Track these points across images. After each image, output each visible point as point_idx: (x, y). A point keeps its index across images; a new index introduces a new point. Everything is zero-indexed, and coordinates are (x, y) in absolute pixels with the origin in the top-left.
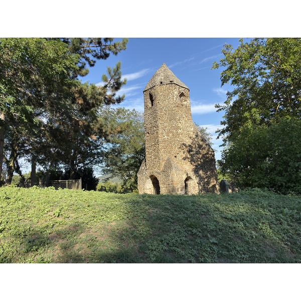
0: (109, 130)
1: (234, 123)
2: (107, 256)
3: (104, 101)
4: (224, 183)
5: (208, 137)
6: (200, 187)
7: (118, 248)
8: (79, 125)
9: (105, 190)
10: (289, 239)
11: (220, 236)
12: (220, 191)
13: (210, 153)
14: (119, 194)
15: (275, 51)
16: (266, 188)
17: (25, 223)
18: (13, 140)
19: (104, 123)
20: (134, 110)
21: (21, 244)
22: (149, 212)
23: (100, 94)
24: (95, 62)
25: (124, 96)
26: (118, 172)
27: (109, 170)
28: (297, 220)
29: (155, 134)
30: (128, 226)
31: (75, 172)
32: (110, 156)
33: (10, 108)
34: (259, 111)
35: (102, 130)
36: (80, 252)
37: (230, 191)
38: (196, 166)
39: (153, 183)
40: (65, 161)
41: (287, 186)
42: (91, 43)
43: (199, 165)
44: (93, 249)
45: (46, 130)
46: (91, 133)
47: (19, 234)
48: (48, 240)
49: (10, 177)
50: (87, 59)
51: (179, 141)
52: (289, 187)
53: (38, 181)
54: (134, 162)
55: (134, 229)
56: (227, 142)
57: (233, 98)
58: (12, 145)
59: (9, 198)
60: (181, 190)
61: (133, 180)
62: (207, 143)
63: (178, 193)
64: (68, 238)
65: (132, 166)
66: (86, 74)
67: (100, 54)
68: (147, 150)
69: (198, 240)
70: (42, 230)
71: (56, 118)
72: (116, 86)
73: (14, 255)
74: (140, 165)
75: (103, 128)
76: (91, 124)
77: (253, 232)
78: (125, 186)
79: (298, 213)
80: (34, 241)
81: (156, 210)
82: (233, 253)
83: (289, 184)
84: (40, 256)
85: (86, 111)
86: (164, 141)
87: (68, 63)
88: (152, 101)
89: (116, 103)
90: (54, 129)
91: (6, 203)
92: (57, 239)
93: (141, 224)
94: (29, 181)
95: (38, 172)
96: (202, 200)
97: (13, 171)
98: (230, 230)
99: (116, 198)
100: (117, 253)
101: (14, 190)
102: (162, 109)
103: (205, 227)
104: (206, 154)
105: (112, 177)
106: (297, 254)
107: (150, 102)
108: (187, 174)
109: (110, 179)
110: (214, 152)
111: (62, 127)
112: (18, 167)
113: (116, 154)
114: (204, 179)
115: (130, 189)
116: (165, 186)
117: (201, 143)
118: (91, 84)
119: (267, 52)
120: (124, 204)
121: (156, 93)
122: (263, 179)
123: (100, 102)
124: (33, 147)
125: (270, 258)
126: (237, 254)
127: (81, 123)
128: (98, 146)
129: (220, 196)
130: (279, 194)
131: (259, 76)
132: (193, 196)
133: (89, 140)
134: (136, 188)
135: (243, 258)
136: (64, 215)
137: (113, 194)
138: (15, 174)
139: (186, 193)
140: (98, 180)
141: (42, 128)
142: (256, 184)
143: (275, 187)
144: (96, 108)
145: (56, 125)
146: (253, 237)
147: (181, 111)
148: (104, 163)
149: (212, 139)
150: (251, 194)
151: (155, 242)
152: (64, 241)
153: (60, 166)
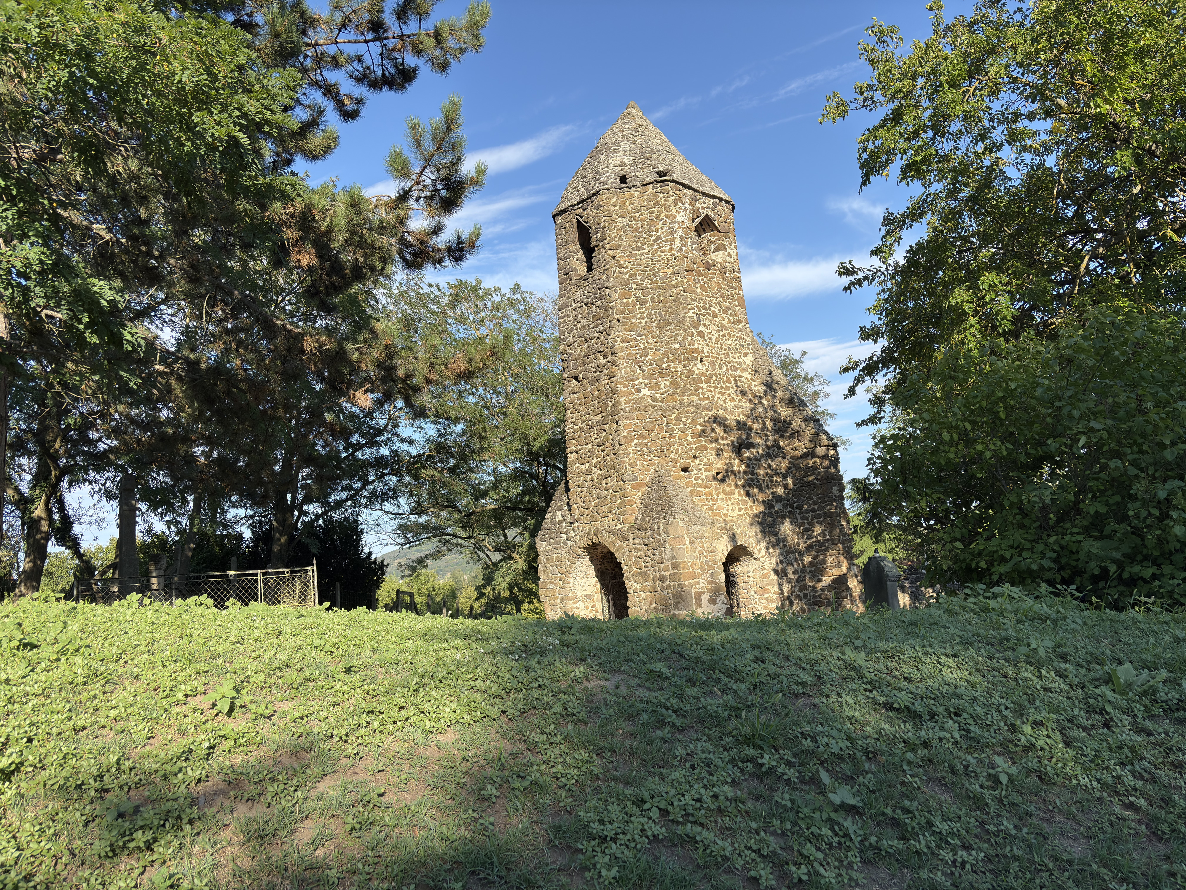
0: (423, 370)
1: (910, 331)
2: (424, 865)
3: (400, 253)
4: (880, 569)
5: (811, 390)
6: (786, 588)
7: (468, 835)
8: (302, 351)
9: (412, 607)
10: (1140, 784)
11: (869, 780)
12: (864, 602)
13: (821, 451)
14: (469, 622)
15: (1068, 45)
16: (1044, 585)
17: (100, 742)
18: (45, 418)
19: (399, 343)
20: (516, 288)
21: (87, 824)
22: (586, 690)
23: (382, 228)
24: (359, 102)
25: (478, 235)
26: (461, 533)
27: (425, 527)
28: (1169, 710)
29: (604, 380)
30: (504, 745)
31: (291, 539)
32: (425, 473)
33: (28, 289)
34: (1009, 283)
35: (394, 368)
36: (320, 852)
37: (904, 599)
38: (768, 504)
39: (601, 575)
40: (251, 496)
41: (1126, 575)
42: (343, 26)
43: (778, 498)
44: (369, 836)
45: (172, 373)
46: (350, 384)
47: (79, 787)
48: (191, 806)
49: (33, 561)
50: (330, 91)
51: (697, 407)
52: (1133, 582)
53: (147, 575)
54: (524, 493)
55: (529, 756)
56: (888, 408)
57: (904, 233)
58: (39, 436)
59: (34, 646)
60: (713, 601)
61: (520, 563)
62: (809, 410)
63: (700, 611)
64: (269, 796)
65: (514, 508)
66: (328, 150)
67: (379, 72)
68: (572, 445)
69: (783, 797)
70: (168, 767)
71: (211, 327)
72: (443, 193)
73: (60, 867)
74: (548, 505)
75: (397, 362)
76: (350, 347)
77: (999, 760)
78: (488, 590)
79: (1173, 682)
80: (137, 810)
81: (617, 678)
82: (923, 842)
83: (1136, 569)
84: (164, 871)
85: (329, 294)
86: (640, 407)
87: (252, 107)
88: (589, 251)
89: (447, 262)
90: (208, 369)
91: (24, 664)
92: (227, 803)
93: (558, 738)
94: (109, 575)
95: (144, 543)
96: (793, 637)
97: (47, 539)
98: (909, 755)
99: (456, 635)
100: (467, 854)
101: (51, 613)
102: (627, 282)
103: (807, 743)
104: (805, 456)
105: (435, 556)
106: (1175, 845)
107: (580, 254)
108: (733, 538)
109: (429, 562)
110: (835, 446)
111: (236, 363)
112: (67, 523)
113: (452, 462)
114: (801, 554)
115: (508, 600)
116: (648, 584)
117: (785, 412)
118: (345, 190)
119: (1037, 51)
120: (488, 658)
121: (604, 222)
122: (1032, 550)
123: (384, 261)
124: (123, 442)
125: (1070, 862)
126: (939, 847)
127: (309, 344)
128: (379, 432)
129: (866, 620)
130: (1098, 607)
131: (1006, 147)
132: (760, 622)
133: (341, 410)
134: (533, 595)
135: (963, 863)
136: (253, 707)
137: (442, 621)
138: (53, 548)
139: (730, 611)
140: (381, 567)
141: (159, 367)
142: (1003, 569)
143: (1078, 579)
144: (370, 284)
145: (213, 353)
146: (998, 782)
147: (703, 288)
148: (402, 500)
149: (827, 395)
150: (986, 609)
151: (614, 809)
152: (258, 811)
153: (232, 513)
